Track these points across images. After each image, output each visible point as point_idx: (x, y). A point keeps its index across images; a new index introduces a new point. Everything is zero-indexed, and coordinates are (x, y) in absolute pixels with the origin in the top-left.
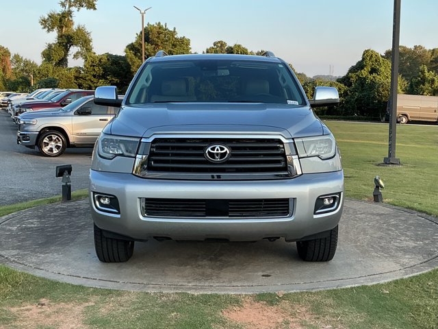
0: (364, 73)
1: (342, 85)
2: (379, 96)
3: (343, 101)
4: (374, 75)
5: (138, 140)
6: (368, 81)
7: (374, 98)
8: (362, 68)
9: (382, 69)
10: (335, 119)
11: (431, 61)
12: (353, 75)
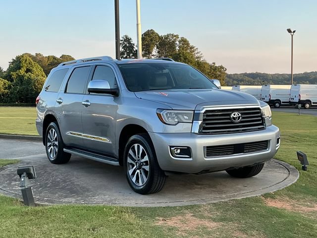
0: (22, 72)
1: (6, 81)
2: (35, 88)
3: (8, 92)
4: (29, 73)
5: (193, 112)
6: (26, 78)
7: (32, 90)
8: (20, 68)
9: (34, 69)
10: (3, 106)
11: (49, 65)
12: (14, 73)
